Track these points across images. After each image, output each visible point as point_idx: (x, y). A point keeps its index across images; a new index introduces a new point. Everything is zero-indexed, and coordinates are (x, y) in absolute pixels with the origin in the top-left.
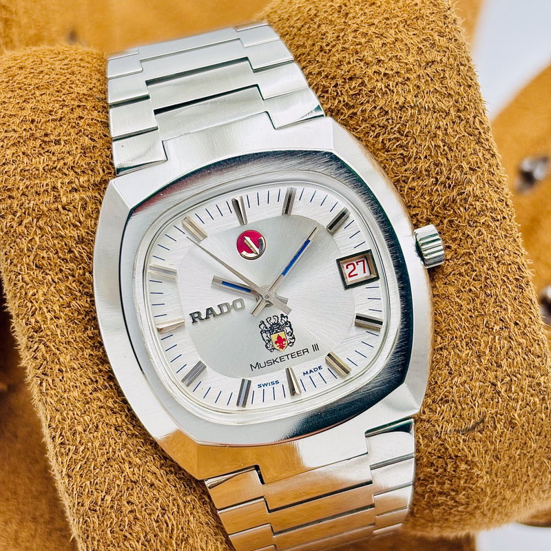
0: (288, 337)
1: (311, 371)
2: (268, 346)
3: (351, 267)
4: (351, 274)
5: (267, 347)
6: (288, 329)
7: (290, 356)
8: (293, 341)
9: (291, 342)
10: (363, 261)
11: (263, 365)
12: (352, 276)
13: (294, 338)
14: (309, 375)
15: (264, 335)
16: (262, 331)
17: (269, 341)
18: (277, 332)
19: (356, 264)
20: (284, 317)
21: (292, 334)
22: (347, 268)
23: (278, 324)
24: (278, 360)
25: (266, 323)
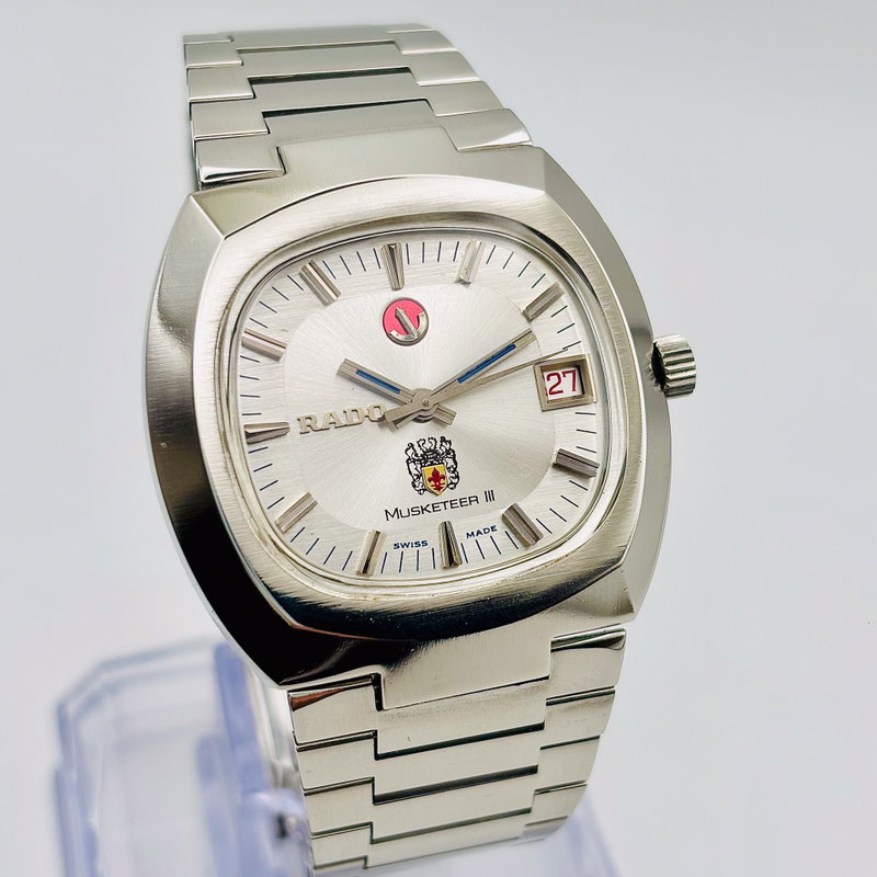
0: (448, 475)
1: (479, 532)
2: (416, 484)
3: (554, 379)
4: (554, 390)
5: (414, 486)
6: (450, 462)
7: (448, 505)
8: (455, 481)
9: (452, 483)
10: (574, 372)
11: (405, 513)
12: (555, 393)
13: (457, 477)
14: (476, 538)
15: (412, 466)
16: (409, 459)
17: (419, 477)
18: (432, 464)
19: (561, 375)
20: (446, 442)
21: (455, 469)
22: (548, 379)
23: (435, 451)
24: (430, 508)
25: (416, 447)
